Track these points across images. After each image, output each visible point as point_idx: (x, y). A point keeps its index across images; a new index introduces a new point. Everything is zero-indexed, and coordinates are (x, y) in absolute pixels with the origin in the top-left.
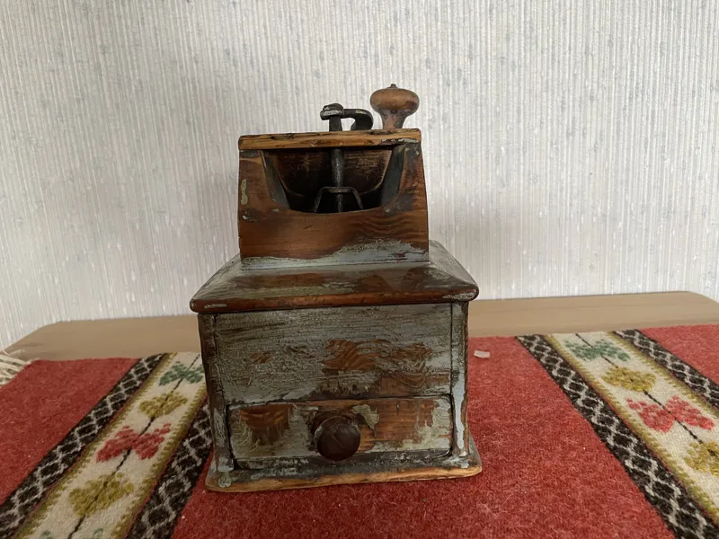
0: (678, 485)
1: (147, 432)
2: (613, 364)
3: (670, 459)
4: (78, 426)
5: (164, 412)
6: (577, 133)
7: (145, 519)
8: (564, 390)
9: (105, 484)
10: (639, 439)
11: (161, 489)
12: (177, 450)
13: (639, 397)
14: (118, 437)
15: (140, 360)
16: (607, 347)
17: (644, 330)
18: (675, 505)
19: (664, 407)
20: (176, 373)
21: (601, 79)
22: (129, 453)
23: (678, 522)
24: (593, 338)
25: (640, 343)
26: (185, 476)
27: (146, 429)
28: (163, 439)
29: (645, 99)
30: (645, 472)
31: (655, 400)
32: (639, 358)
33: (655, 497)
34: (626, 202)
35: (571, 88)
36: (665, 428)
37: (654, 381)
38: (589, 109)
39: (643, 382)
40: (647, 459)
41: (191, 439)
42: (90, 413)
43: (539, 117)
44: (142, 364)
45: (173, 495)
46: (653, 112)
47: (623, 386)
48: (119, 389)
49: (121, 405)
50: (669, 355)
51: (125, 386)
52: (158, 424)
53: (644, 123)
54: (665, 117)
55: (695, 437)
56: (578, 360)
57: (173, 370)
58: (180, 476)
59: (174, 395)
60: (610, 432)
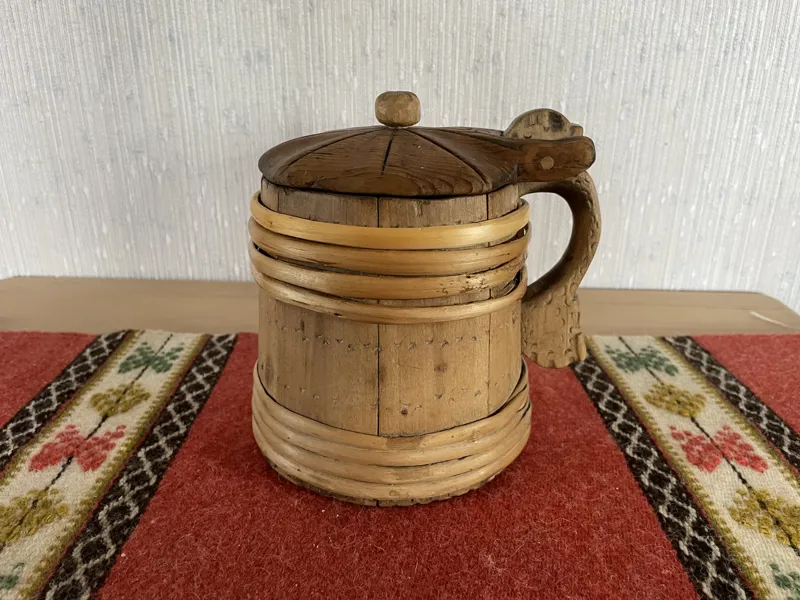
0: (718, 544)
1: (95, 435)
2: (658, 379)
3: (711, 507)
4: (12, 421)
5: (120, 409)
6: (656, 90)
7: (76, 553)
8: (599, 409)
9: (35, 502)
10: (677, 478)
11: (102, 515)
12: (130, 462)
13: (684, 425)
14: (58, 440)
15: (99, 337)
16: (653, 356)
17: (697, 338)
18: (712, 570)
19: (711, 440)
20: (140, 357)
21: (694, 23)
22: (68, 463)
23: (712, 591)
24: (640, 343)
25: (691, 354)
26: (134, 497)
27: (96, 430)
28: (113, 446)
29: (744, 55)
30: (681, 524)
31: (702, 430)
32: (689, 372)
33: (689, 557)
34: (703, 182)
35: (655, 33)
36: (710, 466)
37: (703, 404)
38: (674, 61)
39: (691, 405)
40: (685, 507)
41: (148, 449)
42: (28, 404)
43: (612, 67)
44: (101, 343)
45: (115, 523)
46: (751, 71)
47: (668, 409)
48: (69, 375)
49: (68, 397)
50: (723, 372)
51: (76, 372)
52: (111, 425)
53: (739, 85)
54: (764, 79)
55: (744, 482)
56: (619, 371)
57: (137, 354)
58: (127, 498)
59: (135, 388)
60: (646, 468)
